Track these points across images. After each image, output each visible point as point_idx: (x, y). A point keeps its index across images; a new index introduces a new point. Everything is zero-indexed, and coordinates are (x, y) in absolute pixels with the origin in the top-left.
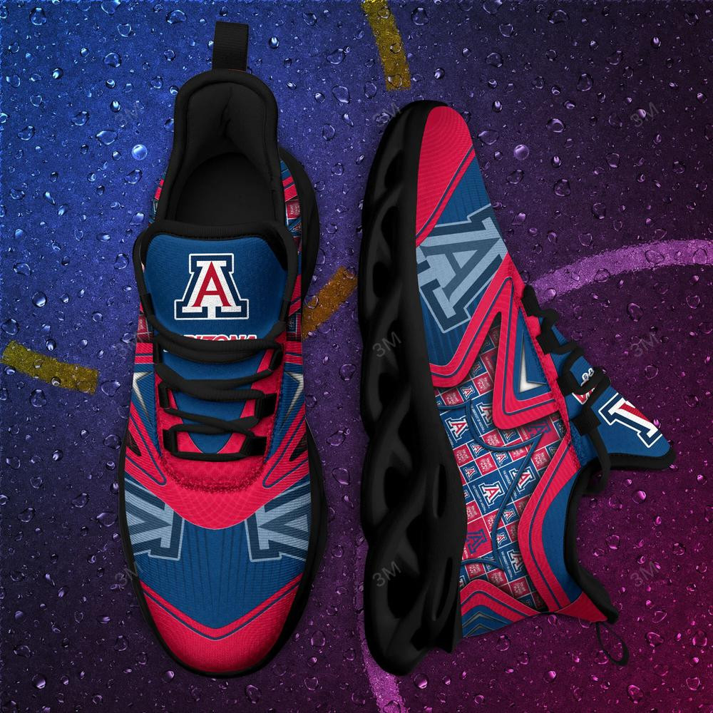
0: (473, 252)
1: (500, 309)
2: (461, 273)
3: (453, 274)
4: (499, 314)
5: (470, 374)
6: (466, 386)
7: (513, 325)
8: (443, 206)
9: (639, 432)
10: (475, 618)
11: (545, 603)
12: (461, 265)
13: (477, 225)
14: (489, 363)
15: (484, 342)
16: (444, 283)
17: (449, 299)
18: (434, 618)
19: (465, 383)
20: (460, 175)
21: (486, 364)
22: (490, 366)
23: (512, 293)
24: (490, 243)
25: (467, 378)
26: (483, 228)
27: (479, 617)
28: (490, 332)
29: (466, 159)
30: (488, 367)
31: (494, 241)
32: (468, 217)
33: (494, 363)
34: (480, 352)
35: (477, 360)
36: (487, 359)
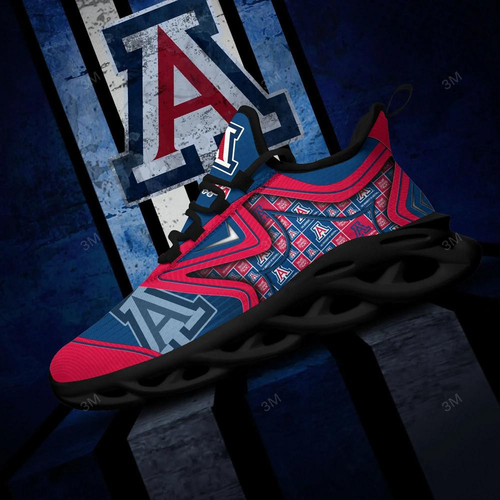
0: (150, 312)
1: (184, 275)
2: (169, 315)
3: (172, 320)
4: (188, 275)
5: (240, 280)
6: (249, 279)
7: (192, 262)
8: (125, 346)
9: (235, 140)
10: (418, 208)
11: (387, 161)
13: (129, 316)
14: (227, 269)
15: (213, 278)
16: (181, 325)
17: (190, 317)
18: (429, 238)
19: (248, 281)
20: (97, 343)
21: (228, 271)
22: (229, 267)
23: (168, 271)
24: (138, 302)
25: (243, 281)
26: (129, 311)
27: (415, 205)
28: (204, 277)
29: (83, 343)
30: (229, 269)
31: (135, 299)
32: (125, 325)
33: (225, 265)
34: (222, 279)
35: (228, 278)
36: (224, 272)
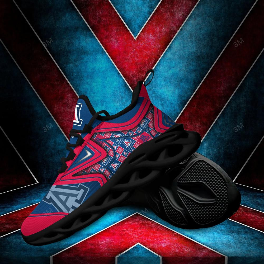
0: (60, 196)
1: (71, 176)
2: (68, 195)
3: (70, 197)
4: (73, 176)
5: (96, 173)
6: (101, 172)
7: (73, 169)
8: (52, 214)
9: (79, 110)
10: (168, 123)
12: (66, 197)
13: (51, 200)
14: (89, 169)
15: (84, 175)
16: (75, 198)
17: (78, 194)
18: (176, 136)
19: (100, 173)
20: (39, 215)
21: (90, 170)
23: (64, 176)
24: (54, 192)
25: (98, 173)
26: (51, 198)
28: (80, 175)
30: (91, 169)
31: (52, 192)
32: (50, 204)
34: (88, 174)
35: (91, 173)
36: (88, 171)
